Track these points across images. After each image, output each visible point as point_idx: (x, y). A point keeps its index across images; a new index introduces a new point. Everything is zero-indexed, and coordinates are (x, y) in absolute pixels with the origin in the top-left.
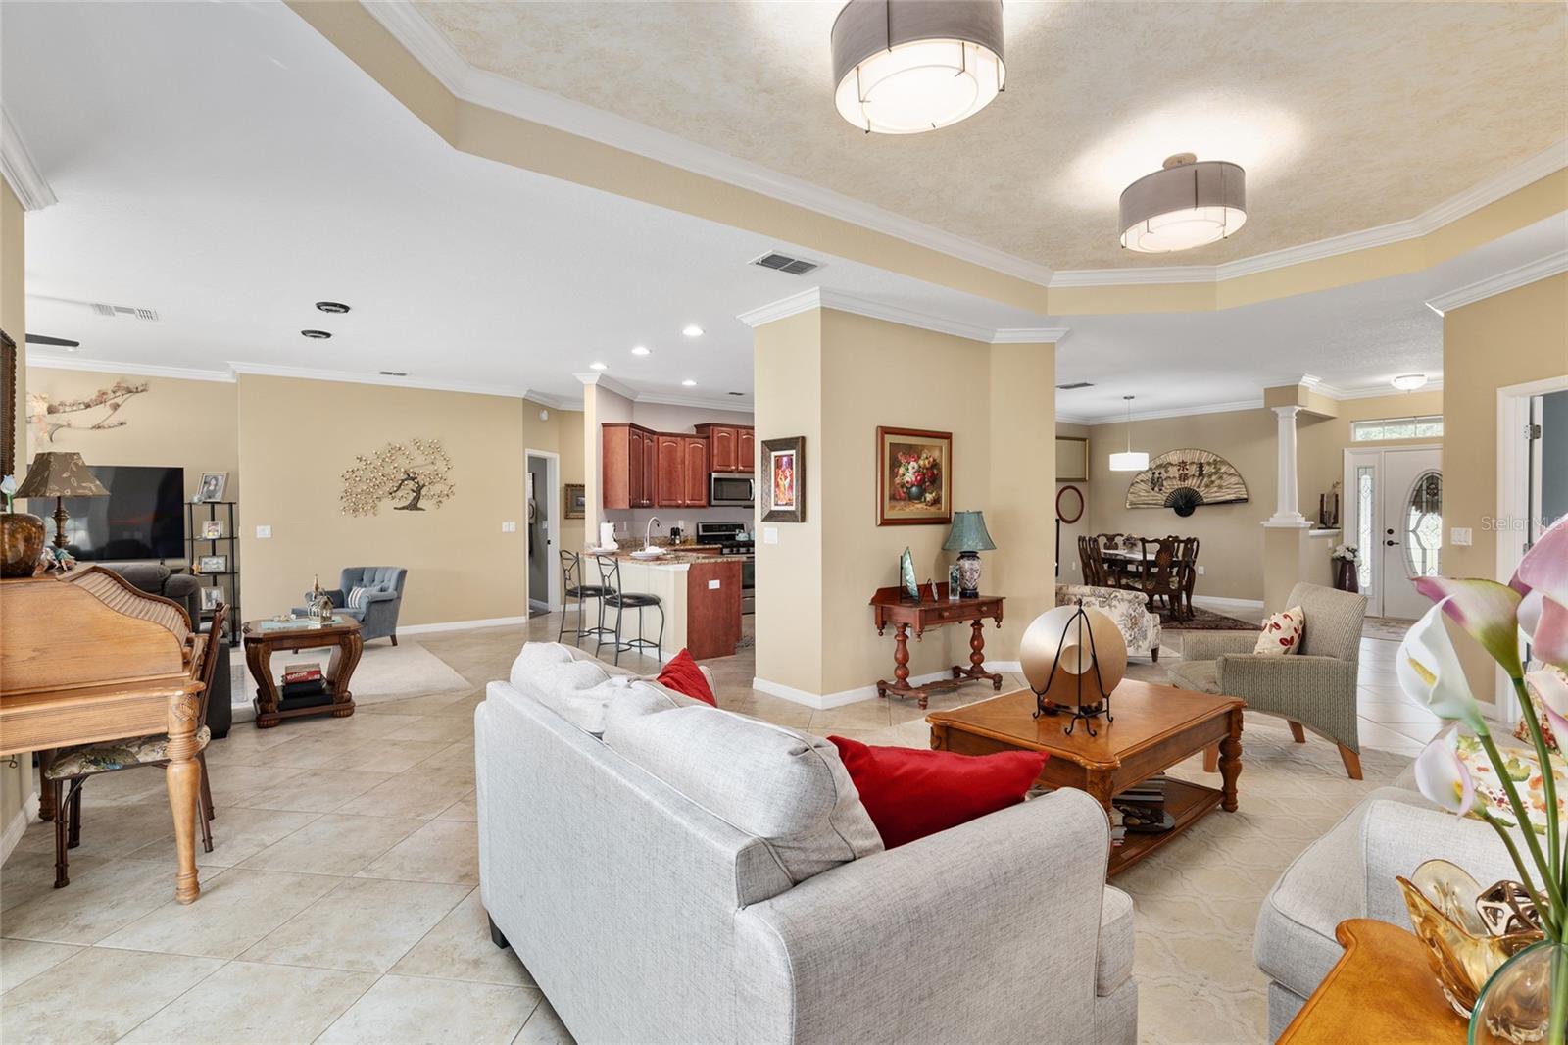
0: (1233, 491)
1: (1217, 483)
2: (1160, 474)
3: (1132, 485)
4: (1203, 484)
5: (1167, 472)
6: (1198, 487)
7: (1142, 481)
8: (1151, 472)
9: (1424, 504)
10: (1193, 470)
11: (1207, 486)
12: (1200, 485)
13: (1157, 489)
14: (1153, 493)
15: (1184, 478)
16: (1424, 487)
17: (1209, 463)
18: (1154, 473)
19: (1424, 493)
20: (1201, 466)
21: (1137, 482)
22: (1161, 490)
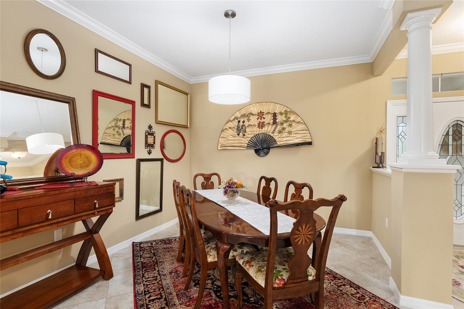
0: (300, 136)
1: (288, 129)
2: (244, 122)
3: (222, 131)
4: (277, 131)
5: (249, 120)
6: (273, 133)
7: (230, 128)
8: (237, 121)
9: (450, 147)
10: (268, 119)
11: (280, 132)
12: (274, 130)
13: (241, 134)
14: (238, 138)
15: (261, 125)
16: (451, 133)
17: (281, 114)
18: (239, 122)
19: (451, 138)
20: (275, 115)
21: (226, 129)
22: (244, 135)
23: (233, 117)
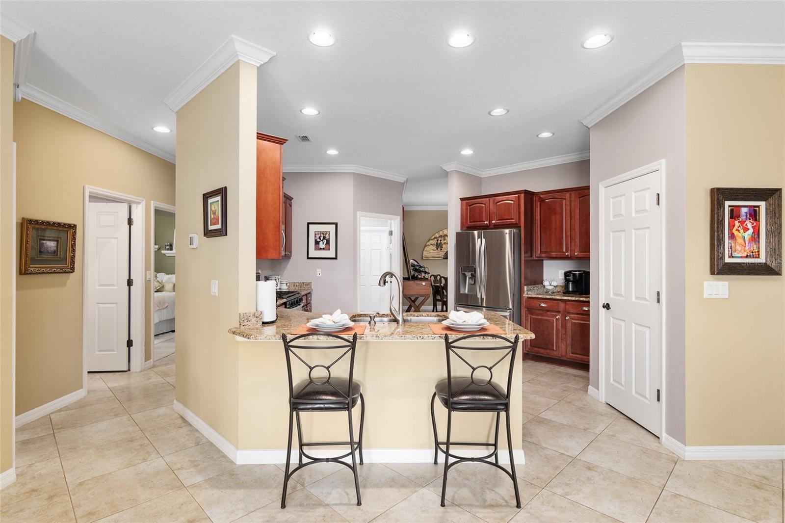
2: (441, 241)
3: (426, 246)
7: (431, 244)
13: (439, 249)
18: (438, 240)
21: (428, 245)
22: (441, 250)
23: (433, 237)
